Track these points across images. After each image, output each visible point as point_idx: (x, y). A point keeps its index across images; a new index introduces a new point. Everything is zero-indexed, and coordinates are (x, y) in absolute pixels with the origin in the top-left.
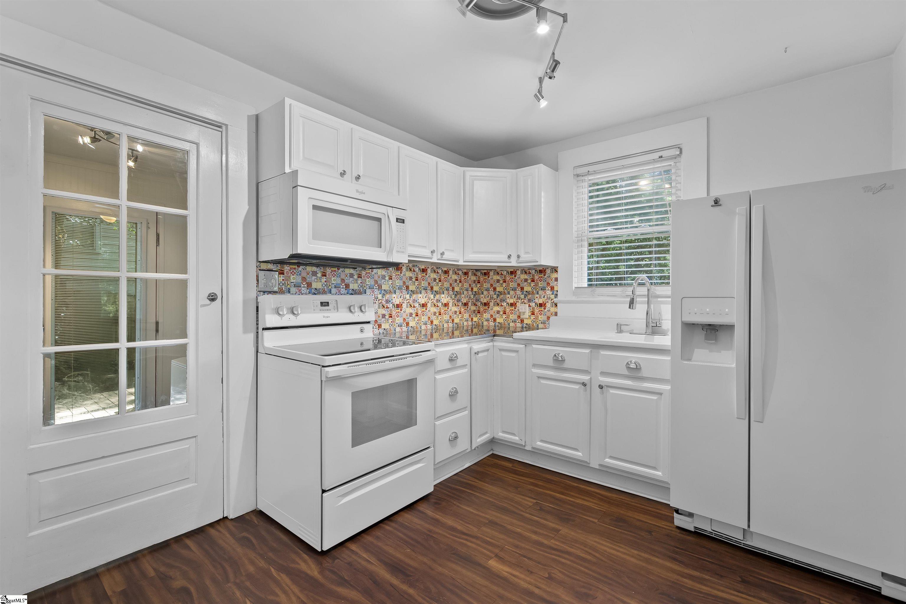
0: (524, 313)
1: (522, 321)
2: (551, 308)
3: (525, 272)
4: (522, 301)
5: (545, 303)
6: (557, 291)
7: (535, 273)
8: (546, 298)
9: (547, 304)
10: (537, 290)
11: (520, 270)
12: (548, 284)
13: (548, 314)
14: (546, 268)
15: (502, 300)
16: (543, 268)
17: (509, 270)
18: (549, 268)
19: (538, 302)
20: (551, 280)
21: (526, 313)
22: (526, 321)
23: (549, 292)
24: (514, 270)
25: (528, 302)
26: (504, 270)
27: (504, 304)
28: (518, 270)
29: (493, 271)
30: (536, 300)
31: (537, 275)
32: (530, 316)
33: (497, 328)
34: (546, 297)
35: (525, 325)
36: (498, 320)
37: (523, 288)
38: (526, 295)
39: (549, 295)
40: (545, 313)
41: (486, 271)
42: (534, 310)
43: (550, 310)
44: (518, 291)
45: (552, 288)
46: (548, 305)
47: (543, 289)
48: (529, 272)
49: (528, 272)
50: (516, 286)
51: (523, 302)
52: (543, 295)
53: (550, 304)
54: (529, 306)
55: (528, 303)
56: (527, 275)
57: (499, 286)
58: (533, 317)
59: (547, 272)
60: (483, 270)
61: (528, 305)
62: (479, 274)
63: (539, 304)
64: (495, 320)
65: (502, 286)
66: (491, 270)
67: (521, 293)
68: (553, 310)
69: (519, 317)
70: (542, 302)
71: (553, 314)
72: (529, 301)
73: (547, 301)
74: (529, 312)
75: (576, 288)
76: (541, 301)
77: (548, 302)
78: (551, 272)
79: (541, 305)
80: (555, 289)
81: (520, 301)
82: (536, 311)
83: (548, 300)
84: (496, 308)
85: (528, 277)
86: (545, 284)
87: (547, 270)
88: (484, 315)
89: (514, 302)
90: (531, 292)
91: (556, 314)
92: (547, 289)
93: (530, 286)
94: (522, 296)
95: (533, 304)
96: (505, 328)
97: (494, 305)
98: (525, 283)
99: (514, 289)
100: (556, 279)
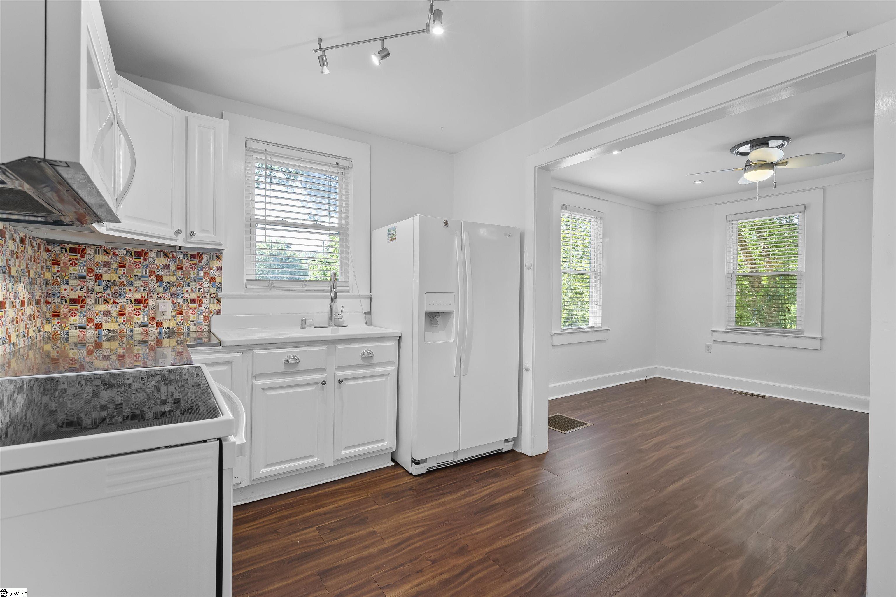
0: (164, 313)
1: (159, 325)
2: (211, 305)
3: (165, 255)
4: (159, 296)
5: (201, 298)
6: (221, 283)
7: (184, 258)
8: (202, 292)
9: (204, 299)
10: (188, 281)
11: (155, 251)
12: (206, 274)
13: (207, 313)
14: (202, 253)
15: (115, 295)
16: (198, 253)
17: (132, 249)
18: (207, 254)
19: (188, 297)
20: (211, 269)
21: (166, 313)
22: (166, 324)
23: (207, 284)
24: (142, 250)
25: (171, 297)
26: (120, 249)
27: (119, 301)
28: (151, 250)
29: (93, 248)
30: (186, 295)
31: (187, 261)
32: (174, 317)
33: (104, 340)
34: (202, 290)
35: (164, 330)
36: (106, 326)
37: (162, 278)
38: (167, 288)
39: (208, 288)
40: (201, 311)
41: (76, 246)
42: (182, 308)
43: (209, 307)
44: (150, 282)
45: (212, 280)
46: (206, 301)
47: (198, 280)
48: (173, 255)
49: (171, 256)
50: (147, 273)
51: (162, 297)
52: (197, 288)
53: (208, 300)
54: (173, 302)
55: (171, 299)
56: (169, 260)
57: (109, 272)
58: (179, 318)
59: (204, 258)
60: (68, 243)
61: (171, 301)
62: (57, 249)
63: (191, 299)
64: (98, 326)
65: (117, 273)
66: (89, 245)
67: (158, 284)
68: (214, 306)
69: (153, 318)
70: (196, 297)
71: (213, 312)
72: (173, 295)
73: (203, 296)
74: (173, 310)
75: (247, 280)
76: (194, 296)
77: (205, 297)
78: (211, 258)
79: (193, 301)
80: (218, 280)
81: (154, 296)
82: (186, 309)
83: (206, 295)
84: (102, 308)
85: (171, 263)
86: (201, 274)
87: (204, 256)
88: (71, 319)
89: (142, 297)
90: (177, 284)
91: (219, 312)
92: (204, 280)
93: (175, 275)
94: (160, 289)
95: (181, 300)
96: (122, 337)
97: (98, 302)
98: (166, 270)
99: (143, 279)
100: (220, 269)
